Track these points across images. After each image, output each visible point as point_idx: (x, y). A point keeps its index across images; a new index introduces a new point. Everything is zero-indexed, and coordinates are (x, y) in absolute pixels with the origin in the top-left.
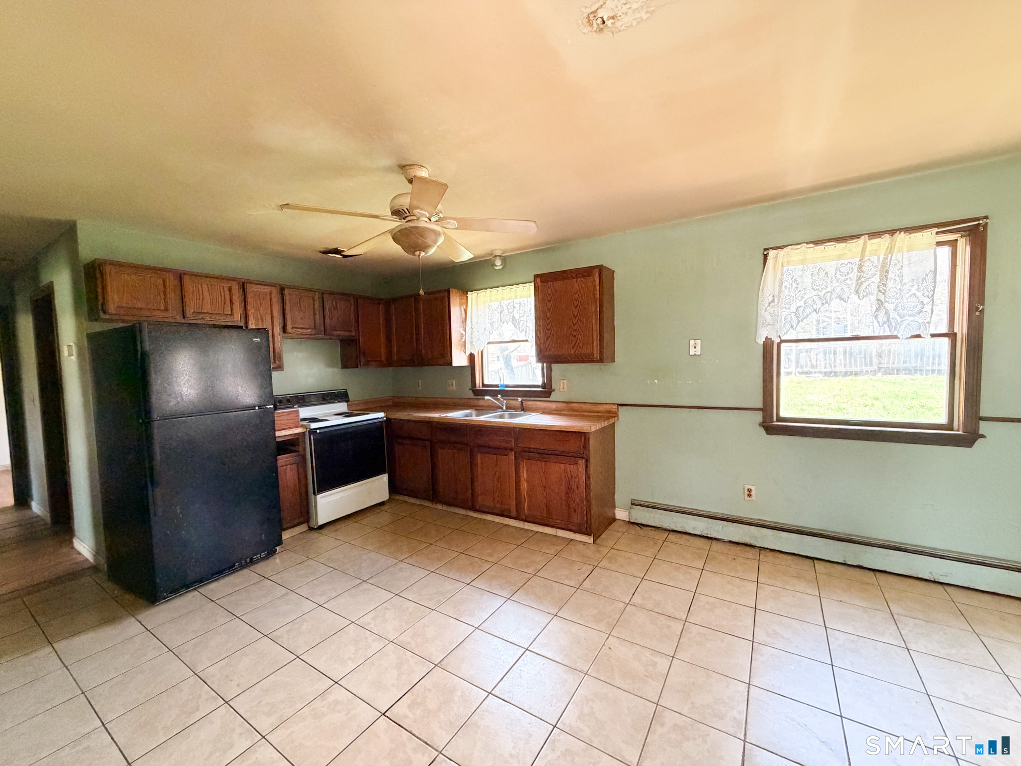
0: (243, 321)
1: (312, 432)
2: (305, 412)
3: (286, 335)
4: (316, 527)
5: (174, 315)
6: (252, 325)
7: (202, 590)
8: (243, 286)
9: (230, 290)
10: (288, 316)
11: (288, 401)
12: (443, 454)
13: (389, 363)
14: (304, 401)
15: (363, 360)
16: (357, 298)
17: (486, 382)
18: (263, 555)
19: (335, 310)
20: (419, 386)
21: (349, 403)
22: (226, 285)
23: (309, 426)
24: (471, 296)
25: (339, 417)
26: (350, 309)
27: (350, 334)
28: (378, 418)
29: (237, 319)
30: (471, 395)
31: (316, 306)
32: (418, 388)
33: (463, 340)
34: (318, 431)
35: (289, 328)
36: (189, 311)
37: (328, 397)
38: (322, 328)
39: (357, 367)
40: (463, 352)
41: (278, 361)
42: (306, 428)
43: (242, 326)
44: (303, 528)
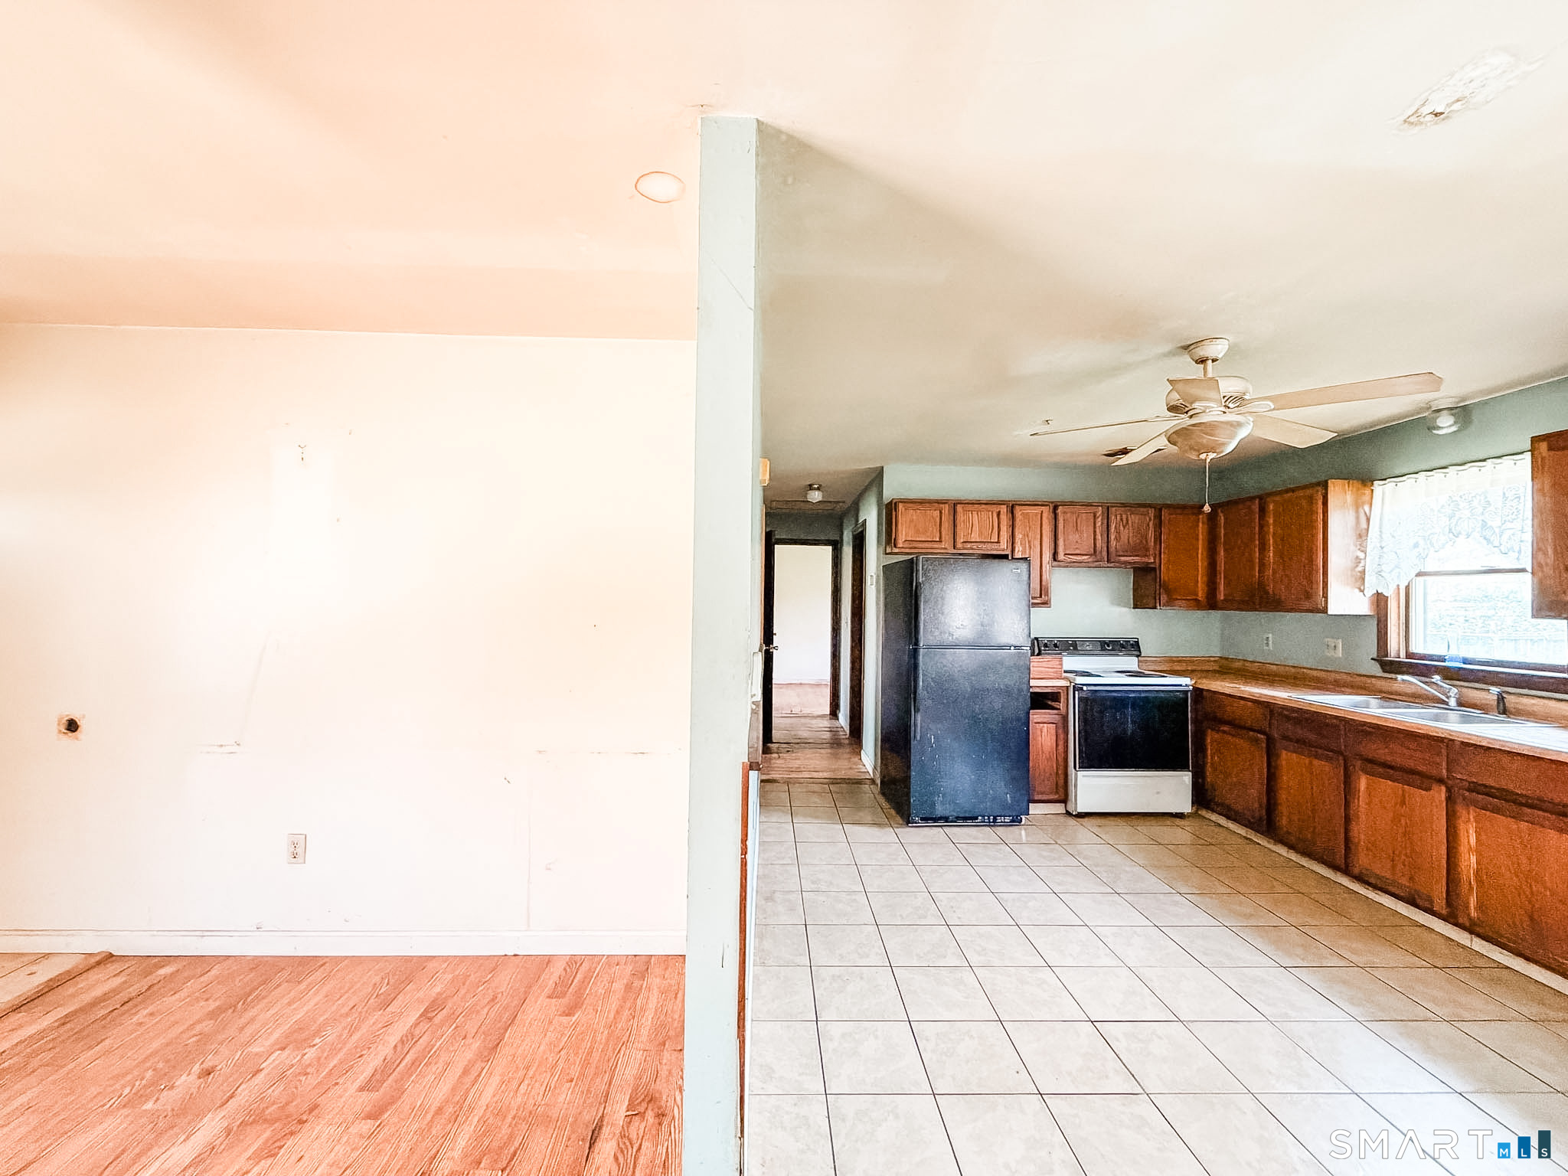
0: (1010, 548)
1: (1077, 688)
2: (1071, 662)
3: (1055, 563)
4: (1074, 813)
5: (947, 544)
6: (1018, 555)
7: (947, 830)
8: (1012, 508)
9: (999, 514)
10: (1061, 542)
11: (1056, 645)
12: (1289, 760)
13: (1211, 603)
14: (1075, 648)
15: (1164, 598)
16: (1159, 509)
17: (1413, 649)
18: (1007, 819)
19: (1124, 527)
20: (1267, 644)
21: (1140, 658)
22: (996, 509)
23: (1074, 679)
24: (1381, 490)
25: (1123, 675)
26: (1148, 525)
27: (1145, 560)
28: (1181, 685)
29: (1003, 547)
30: (1376, 669)
31: (1099, 524)
32: (1265, 648)
33: (1360, 569)
34: (1085, 688)
35: (1061, 557)
36: (960, 540)
37: (1109, 646)
38: (1105, 554)
39: (1155, 608)
40: (1357, 590)
41: (1045, 596)
42: (1071, 682)
43: (1008, 555)
44: (1059, 808)
